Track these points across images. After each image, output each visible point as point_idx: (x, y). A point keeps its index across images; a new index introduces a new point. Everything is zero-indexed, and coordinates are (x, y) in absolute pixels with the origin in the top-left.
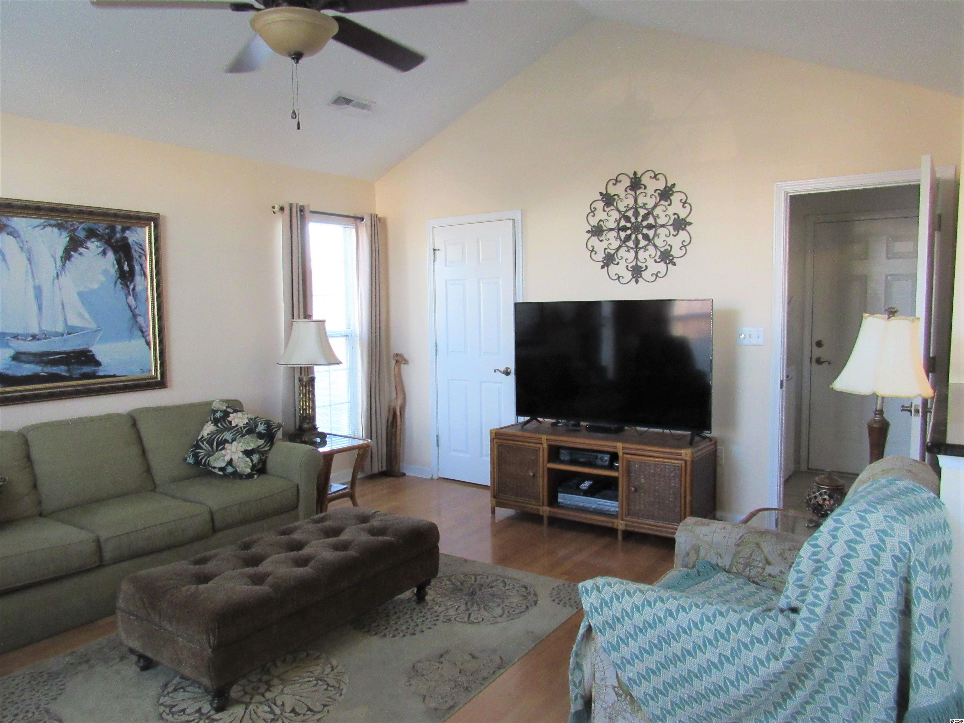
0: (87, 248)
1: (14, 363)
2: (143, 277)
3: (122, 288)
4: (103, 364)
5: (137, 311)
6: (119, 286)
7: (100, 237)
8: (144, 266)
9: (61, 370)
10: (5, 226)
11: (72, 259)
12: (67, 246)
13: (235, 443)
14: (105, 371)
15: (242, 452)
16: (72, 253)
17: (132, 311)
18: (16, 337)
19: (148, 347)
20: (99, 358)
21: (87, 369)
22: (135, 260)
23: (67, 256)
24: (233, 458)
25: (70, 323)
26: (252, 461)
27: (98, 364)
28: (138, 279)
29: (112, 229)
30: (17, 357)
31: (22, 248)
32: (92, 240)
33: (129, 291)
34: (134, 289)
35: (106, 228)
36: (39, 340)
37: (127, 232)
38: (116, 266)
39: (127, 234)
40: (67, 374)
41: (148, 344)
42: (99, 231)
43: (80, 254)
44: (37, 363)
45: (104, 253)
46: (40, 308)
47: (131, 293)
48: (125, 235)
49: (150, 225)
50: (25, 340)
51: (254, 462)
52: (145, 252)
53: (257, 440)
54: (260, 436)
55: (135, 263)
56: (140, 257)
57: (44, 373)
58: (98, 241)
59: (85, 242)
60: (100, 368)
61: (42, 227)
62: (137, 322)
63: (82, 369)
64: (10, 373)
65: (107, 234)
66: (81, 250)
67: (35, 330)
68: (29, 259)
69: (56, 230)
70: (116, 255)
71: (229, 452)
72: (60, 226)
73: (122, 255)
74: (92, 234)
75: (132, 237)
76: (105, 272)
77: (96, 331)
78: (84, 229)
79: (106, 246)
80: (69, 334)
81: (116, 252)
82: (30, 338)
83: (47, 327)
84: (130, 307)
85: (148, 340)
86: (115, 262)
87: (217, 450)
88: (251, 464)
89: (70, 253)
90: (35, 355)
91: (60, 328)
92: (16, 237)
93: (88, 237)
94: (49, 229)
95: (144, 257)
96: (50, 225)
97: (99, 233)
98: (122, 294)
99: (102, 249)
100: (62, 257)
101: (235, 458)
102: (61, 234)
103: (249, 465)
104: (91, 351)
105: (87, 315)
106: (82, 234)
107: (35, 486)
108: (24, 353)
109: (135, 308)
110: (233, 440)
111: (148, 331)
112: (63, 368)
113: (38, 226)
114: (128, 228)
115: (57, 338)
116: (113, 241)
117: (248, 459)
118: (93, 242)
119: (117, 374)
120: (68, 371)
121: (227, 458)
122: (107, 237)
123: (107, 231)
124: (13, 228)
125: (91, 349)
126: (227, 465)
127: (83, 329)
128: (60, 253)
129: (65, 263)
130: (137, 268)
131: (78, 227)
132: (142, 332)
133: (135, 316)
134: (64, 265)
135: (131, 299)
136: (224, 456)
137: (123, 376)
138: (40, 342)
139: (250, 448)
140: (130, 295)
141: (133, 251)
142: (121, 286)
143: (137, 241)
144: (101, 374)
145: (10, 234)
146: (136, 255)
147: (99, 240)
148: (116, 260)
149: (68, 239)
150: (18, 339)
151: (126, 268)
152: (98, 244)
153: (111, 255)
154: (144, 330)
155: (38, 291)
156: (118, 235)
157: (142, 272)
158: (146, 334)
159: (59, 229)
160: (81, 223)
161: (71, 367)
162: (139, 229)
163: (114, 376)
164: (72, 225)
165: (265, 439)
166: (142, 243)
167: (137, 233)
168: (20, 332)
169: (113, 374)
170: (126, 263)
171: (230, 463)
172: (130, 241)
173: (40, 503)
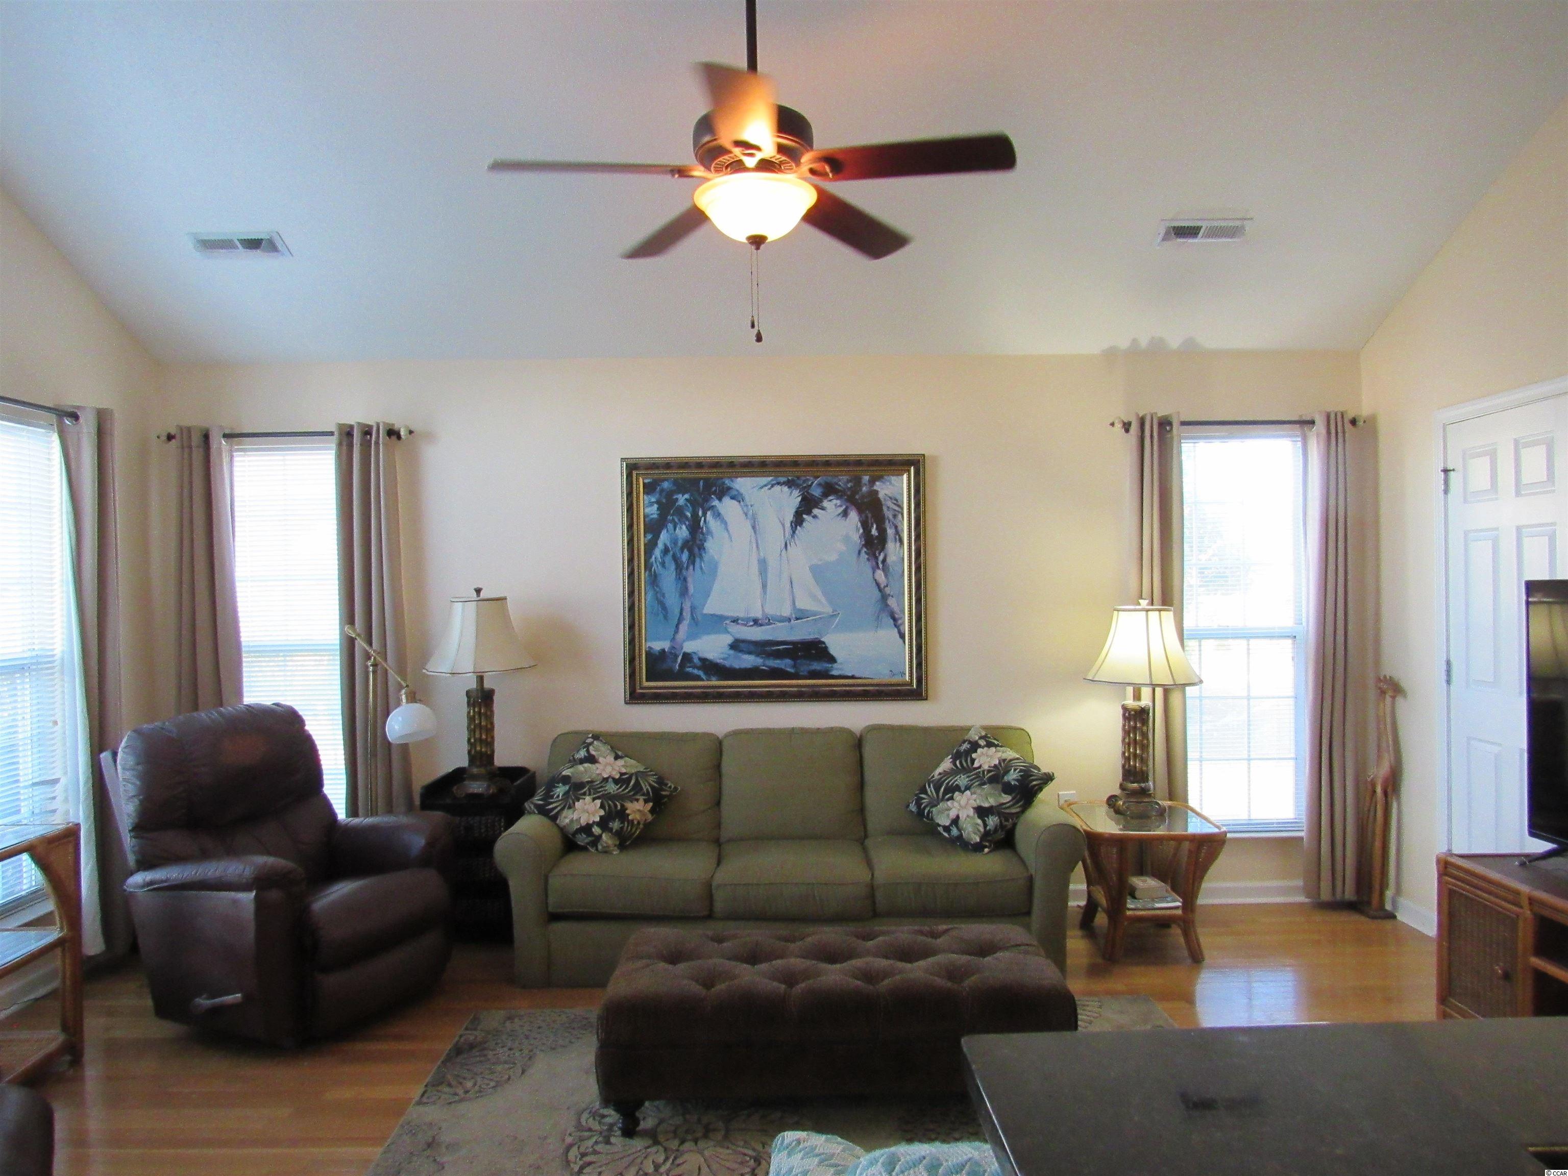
0: (823, 509)
1: (732, 652)
2: (898, 544)
3: (868, 559)
4: (839, 661)
5: (888, 590)
6: (864, 556)
7: (840, 494)
8: (899, 528)
9: (785, 664)
10: (729, 488)
11: (804, 524)
12: (798, 508)
13: (968, 792)
14: (841, 669)
15: (974, 808)
16: (805, 516)
17: (880, 590)
18: (735, 621)
19: (901, 641)
20: (832, 651)
21: (816, 666)
22: (887, 521)
23: (798, 520)
24: (960, 816)
25: (800, 605)
26: (985, 825)
27: (832, 660)
28: (891, 546)
29: (857, 481)
30: (737, 646)
31: (746, 514)
32: (830, 498)
33: (877, 563)
34: (884, 561)
35: (848, 481)
36: (761, 625)
37: (877, 483)
38: (861, 531)
39: (878, 486)
40: (792, 670)
41: (902, 636)
42: (840, 486)
43: (815, 517)
44: (758, 655)
45: (845, 514)
46: (764, 586)
47: (881, 566)
48: (875, 488)
49: (909, 471)
50: (745, 625)
51: (988, 828)
52: (902, 508)
53: (1000, 795)
54: (1007, 788)
55: (887, 525)
56: (895, 516)
57: (766, 667)
58: (837, 499)
59: (821, 501)
60: (835, 665)
61: (770, 486)
62: (887, 605)
63: (810, 665)
64: (727, 664)
65: (849, 489)
66: (816, 511)
67: (758, 614)
68: (754, 527)
69: (785, 489)
70: (861, 516)
71: (956, 804)
72: (790, 484)
73: (870, 515)
74: (830, 490)
75: (884, 489)
76: (847, 539)
77: (833, 616)
78: (819, 485)
79: (848, 504)
80: (797, 619)
81: (860, 511)
82: (752, 623)
83: (771, 611)
84: (878, 585)
85: (902, 631)
86: (859, 524)
87: (943, 799)
88: (982, 830)
89: (802, 517)
90: (756, 643)
91: (787, 612)
92: (740, 502)
93: (825, 495)
94: (777, 488)
95: (900, 516)
96: (778, 483)
97: (840, 488)
98: (867, 567)
99: (841, 510)
100: (792, 522)
101: (963, 816)
102: (791, 493)
103: (979, 831)
104: (824, 643)
105: (819, 594)
106: (816, 492)
107: (718, 803)
108: (743, 641)
109: (885, 587)
110: (968, 788)
111: (903, 618)
112: (788, 661)
113: (766, 486)
114: (880, 478)
115: (783, 624)
116: (857, 497)
117: (979, 821)
118: (830, 501)
119: (857, 675)
120: (794, 666)
121: (953, 814)
122: (849, 493)
123: (849, 485)
124: (737, 491)
125: (822, 639)
126: (951, 825)
127: (814, 614)
128: (789, 517)
129: (796, 527)
130: (890, 532)
131: (812, 483)
132: (895, 620)
133: (884, 597)
134: (794, 532)
135: (880, 575)
136: (949, 809)
137: (865, 678)
138: (763, 628)
139: (986, 805)
140: (878, 568)
141: (885, 509)
142: (867, 556)
143: (890, 495)
144: (835, 673)
145: (733, 498)
146: (888, 514)
147: (839, 498)
148: (861, 522)
149: (800, 499)
150: (738, 624)
151: (874, 532)
152: (838, 502)
153: (854, 515)
154: (896, 616)
155: (763, 564)
156: (864, 489)
157: (897, 537)
158: (900, 622)
159: (789, 487)
160: (816, 477)
161: (799, 661)
162: (893, 478)
163: (853, 677)
164: (804, 482)
165: (1013, 795)
166: (898, 497)
167: (891, 483)
168: (741, 615)
169: (850, 675)
170: (875, 526)
171: (956, 821)
172: (881, 495)
173: (719, 826)
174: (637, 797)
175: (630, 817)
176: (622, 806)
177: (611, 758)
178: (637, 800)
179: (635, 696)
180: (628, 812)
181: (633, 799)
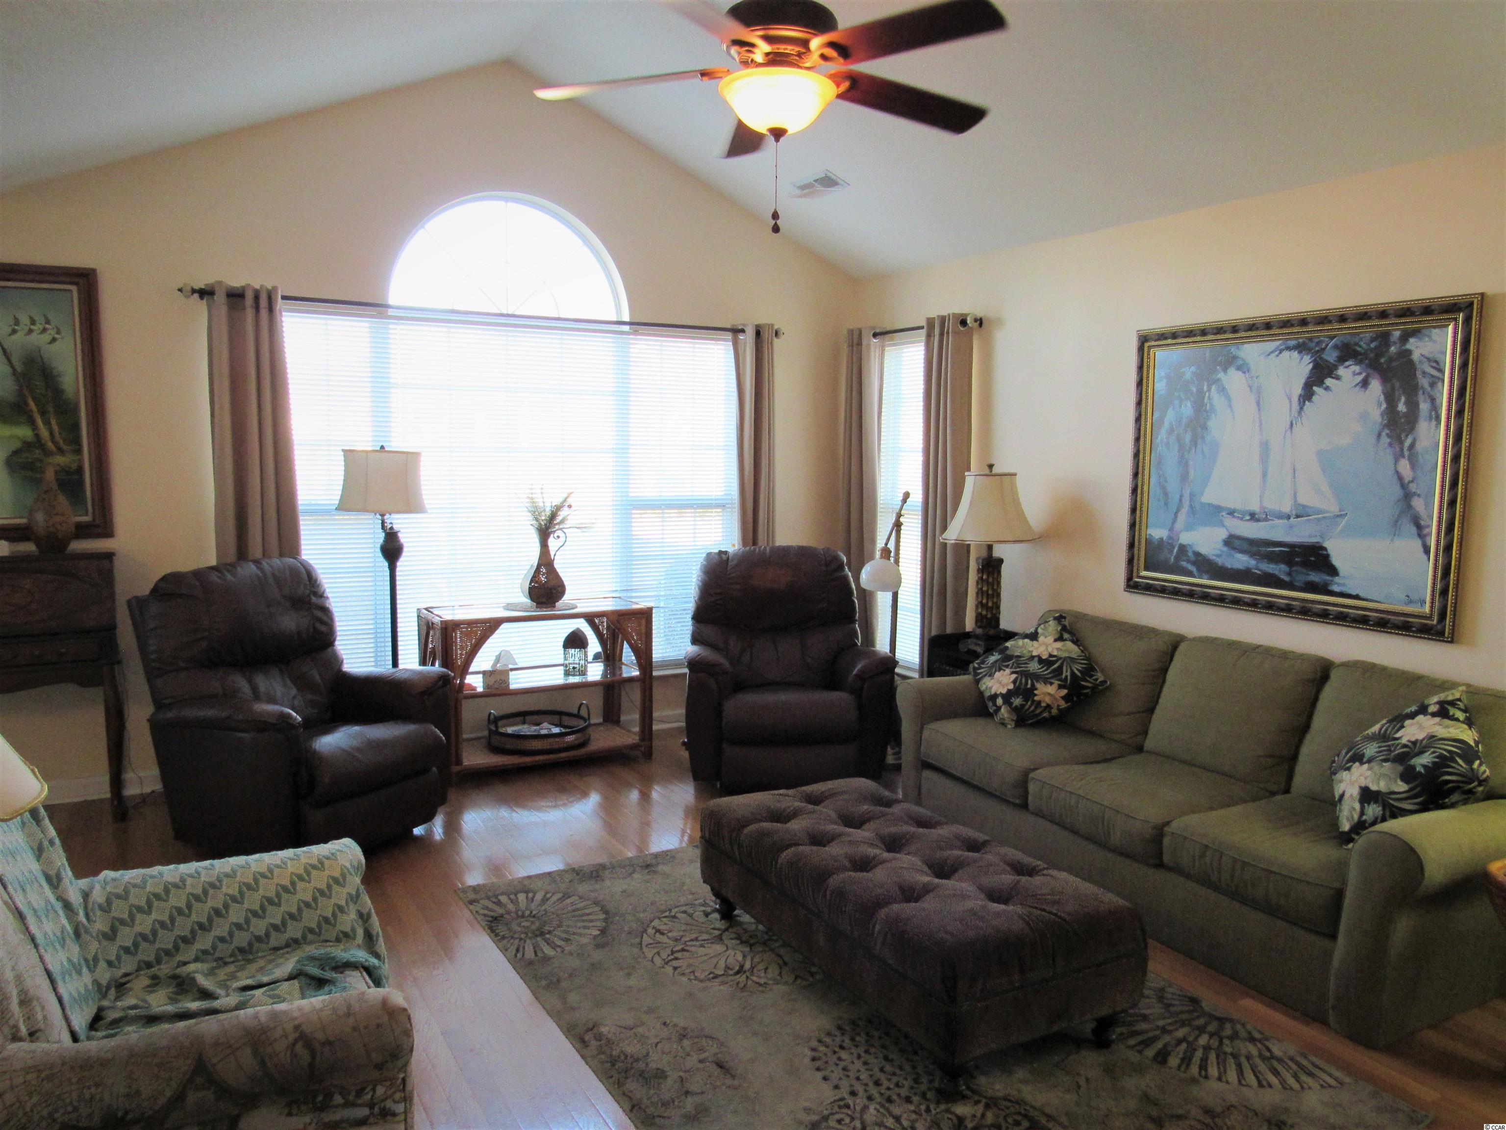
0: (1338, 378)
1: (1225, 549)
2: (1434, 423)
3: (1390, 444)
4: (1341, 573)
5: (1413, 487)
6: (1385, 440)
7: (1360, 357)
8: (1438, 401)
9: (1279, 570)
10: (1235, 358)
11: (1314, 398)
12: (1308, 378)
13: (1366, 766)
14: (1344, 585)
15: (1361, 788)
16: (1315, 388)
17: (1403, 486)
18: (1231, 513)
19: (1425, 557)
20: (1336, 561)
21: (1315, 577)
22: (1421, 392)
23: (1307, 394)
24: (1346, 793)
25: (1302, 499)
26: (1362, 813)
27: (1333, 571)
28: (1423, 426)
29: (1384, 337)
30: (1232, 542)
31: (1250, 387)
32: (1347, 363)
33: (1402, 450)
34: (1412, 446)
35: (1372, 340)
36: (1258, 520)
37: (1412, 340)
38: (1384, 406)
39: (1412, 344)
40: (1287, 579)
41: (1427, 551)
42: (1361, 347)
43: (1327, 389)
44: (1252, 555)
45: (1365, 384)
46: (1264, 475)
47: (1406, 453)
48: (1408, 346)
49: (1455, 319)
50: (1241, 519)
51: (1364, 818)
52: (1442, 371)
53: (1395, 781)
54: (1408, 775)
55: (1421, 398)
56: (1432, 385)
57: (1259, 570)
58: (1356, 364)
59: (1336, 367)
60: (1337, 579)
61: (1277, 353)
62: (1410, 507)
63: (1308, 575)
64: (1220, 561)
65: (1371, 350)
66: (1329, 382)
67: (1255, 507)
68: (1258, 404)
69: (1295, 354)
70: (1385, 386)
71: (1350, 777)
72: (1301, 348)
73: (1397, 385)
74: (1348, 353)
75: (1418, 348)
76: (1364, 417)
77: (1338, 516)
78: (1336, 347)
79: (1370, 371)
80: (1298, 516)
81: (1385, 380)
82: (1248, 518)
83: (1271, 504)
84: (1400, 478)
85: (1428, 544)
86: (1382, 397)
87: (1344, 767)
88: (1356, 817)
89: (1312, 389)
90: (1252, 542)
91: (1286, 508)
92: (1244, 373)
93: (1342, 360)
94: (1286, 354)
95: (1440, 384)
96: (1289, 349)
97: (1359, 349)
98: (1388, 457)
99: (1360, 378)
100: (1300, 395)
101: (1348, 794)
102: (1302, 359)
103: (1352, 817)
104: (1325, 549)
105: (1325, 488)
106: (1331, 356)
107: (1151, 710)
108: (1240, 538)
109: (1410, 482)
110: (1369, 761)
111: (1429, 526)
112: (1283, 567)
113: (1272, 352)
114: (1415, 333)
115: (1281, 521)
116: (1382, 360)
117: (1357, 806)
118: (1347, 367)
119: (1362, 595)
120: (1289, 574)
121: (1342, 788)
122: (1372, 355)
123: (1372, 345)
124: (1243, 360)
125: (1326, 545)
126: (1338, 801)
127: (1319, 511)
128: (1298, 390)
129: (1304, 402)
130: (1424, 406)
131: (1327, 345)
132: (1419, 527)
133: (1407, 496)
134: (1301, 408)
135: (1404, 466)
136: (1343, 780)
137: (1371, 601)
138: (1260, 524)
139: (1374, 788)
140: (1403, 457)
141: (1419, 375)
142: (1388, 440)
143: (1427, 355)
144: (1335, 588)
145: (1239, 368)
146: (1424, 382)
147: (1359, 362)
148: (1385, 394)
149: (1311, 366)
150: (1234, 517)
151: (1402, 407)
152: (1357, 368)
153: (1376, 385)
154: (1422, 523)
155: (1265, 446)
156: (1393, 349)
157: (1433, 413)
158: (1426, 531)
159: (1300, 352)
160: (1332, 338)
161: (1295, 568)
162: (1435, 332)
163: (1357, 597)
164: (1318, 343)
165: (1412, 785)
166: (1438, 357)
167: (1431, 339)
168: (1238, 506)
169: (1354, 594)
170: (1403, 399)
171: (1341, 798)
172: (1416, 356)
173: (1145, 733)
174: (1052, 681)
175: (1036, 698)
176: (1033, 685)
177: (1050, 639)
178: (1051, 684)
179: (1132, 585)
180: (1036, 692)
181: (1047, 681)
